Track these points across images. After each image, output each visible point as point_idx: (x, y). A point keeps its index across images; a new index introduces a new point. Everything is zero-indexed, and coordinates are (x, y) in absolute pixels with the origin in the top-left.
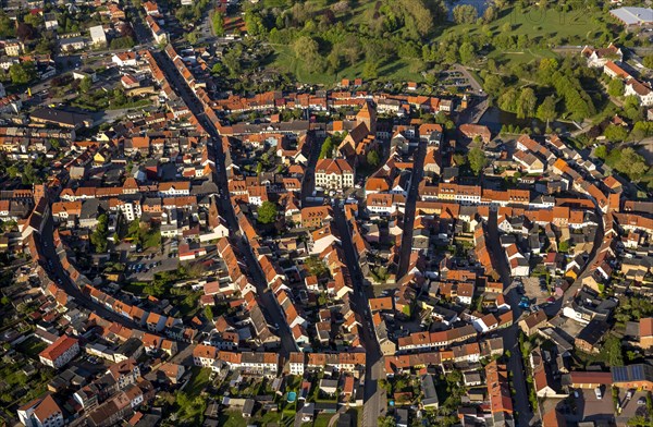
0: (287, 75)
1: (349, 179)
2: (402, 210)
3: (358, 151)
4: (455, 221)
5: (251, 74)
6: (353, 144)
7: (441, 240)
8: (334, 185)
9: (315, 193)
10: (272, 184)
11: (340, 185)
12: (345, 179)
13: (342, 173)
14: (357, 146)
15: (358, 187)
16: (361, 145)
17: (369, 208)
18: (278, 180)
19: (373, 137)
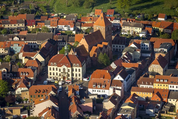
0: (45, 7)
1: (78, 73)
2: (118, 93)
3: (92, 53)
4: (165, 103)
5: (10, 5)
6: (87, 47)
7: (148, 115)
8: (64, 78)
9: (46, 82)
10: (8, 72)
11: (70, 77)
12: (74, 72)
13: (72, 66)
14: (90, 49)
15: (85, 80)
16: (94, 48)
17: (90, 90)
18: (14, 70)
19: (106, 44)
